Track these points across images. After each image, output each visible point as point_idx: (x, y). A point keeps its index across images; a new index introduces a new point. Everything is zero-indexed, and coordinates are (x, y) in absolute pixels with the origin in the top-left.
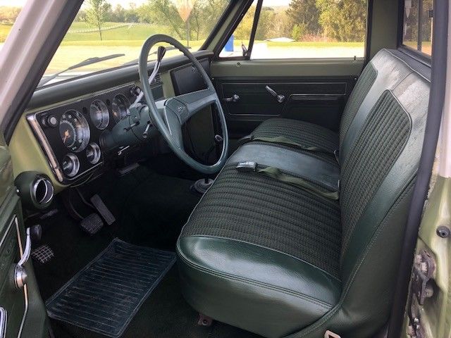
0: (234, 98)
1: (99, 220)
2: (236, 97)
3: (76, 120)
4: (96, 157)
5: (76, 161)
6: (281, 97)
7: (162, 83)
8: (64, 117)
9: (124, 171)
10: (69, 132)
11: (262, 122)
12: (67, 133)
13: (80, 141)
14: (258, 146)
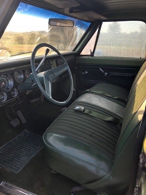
0: (85, 73)
1: (19, 121)
2: (87, 72)
3: (8, 78)
4: (16, 94)
5: (6, 95)
6: (106, 74)
7: (51, 64)
8: (2, 76)
9: (32, 101)
10: (4, 83)
11: (96, 84)
12: (3, 83)
13: (9, 87)
14: (91, 95)
